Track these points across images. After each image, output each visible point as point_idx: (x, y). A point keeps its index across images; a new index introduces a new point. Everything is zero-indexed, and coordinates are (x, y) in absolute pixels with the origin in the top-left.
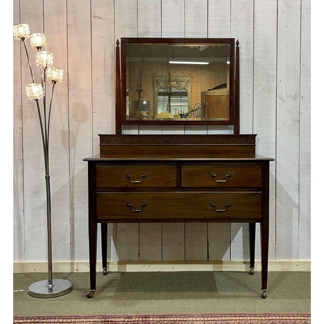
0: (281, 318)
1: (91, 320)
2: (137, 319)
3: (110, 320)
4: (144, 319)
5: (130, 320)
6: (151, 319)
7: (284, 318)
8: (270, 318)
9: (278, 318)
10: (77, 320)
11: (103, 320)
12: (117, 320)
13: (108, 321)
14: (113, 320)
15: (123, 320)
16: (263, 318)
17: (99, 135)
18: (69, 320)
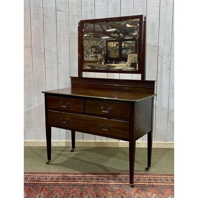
0: (154, 176)
1: (57, 175)
2: (80, 175)
3: (66, 175)
4: (84, 175)
5: (76, 175)
6: (87, 175)
7: (156, 176)
8: (149, 176)
9: (152, 176)
10: (50, 175)
11: (63, 175)
12: (70, 175)
13: (65, 176)
14: (68, 175)
15: (73, 175)
16: (145, 176)
17: (71, 77)
18: (46, 175)
